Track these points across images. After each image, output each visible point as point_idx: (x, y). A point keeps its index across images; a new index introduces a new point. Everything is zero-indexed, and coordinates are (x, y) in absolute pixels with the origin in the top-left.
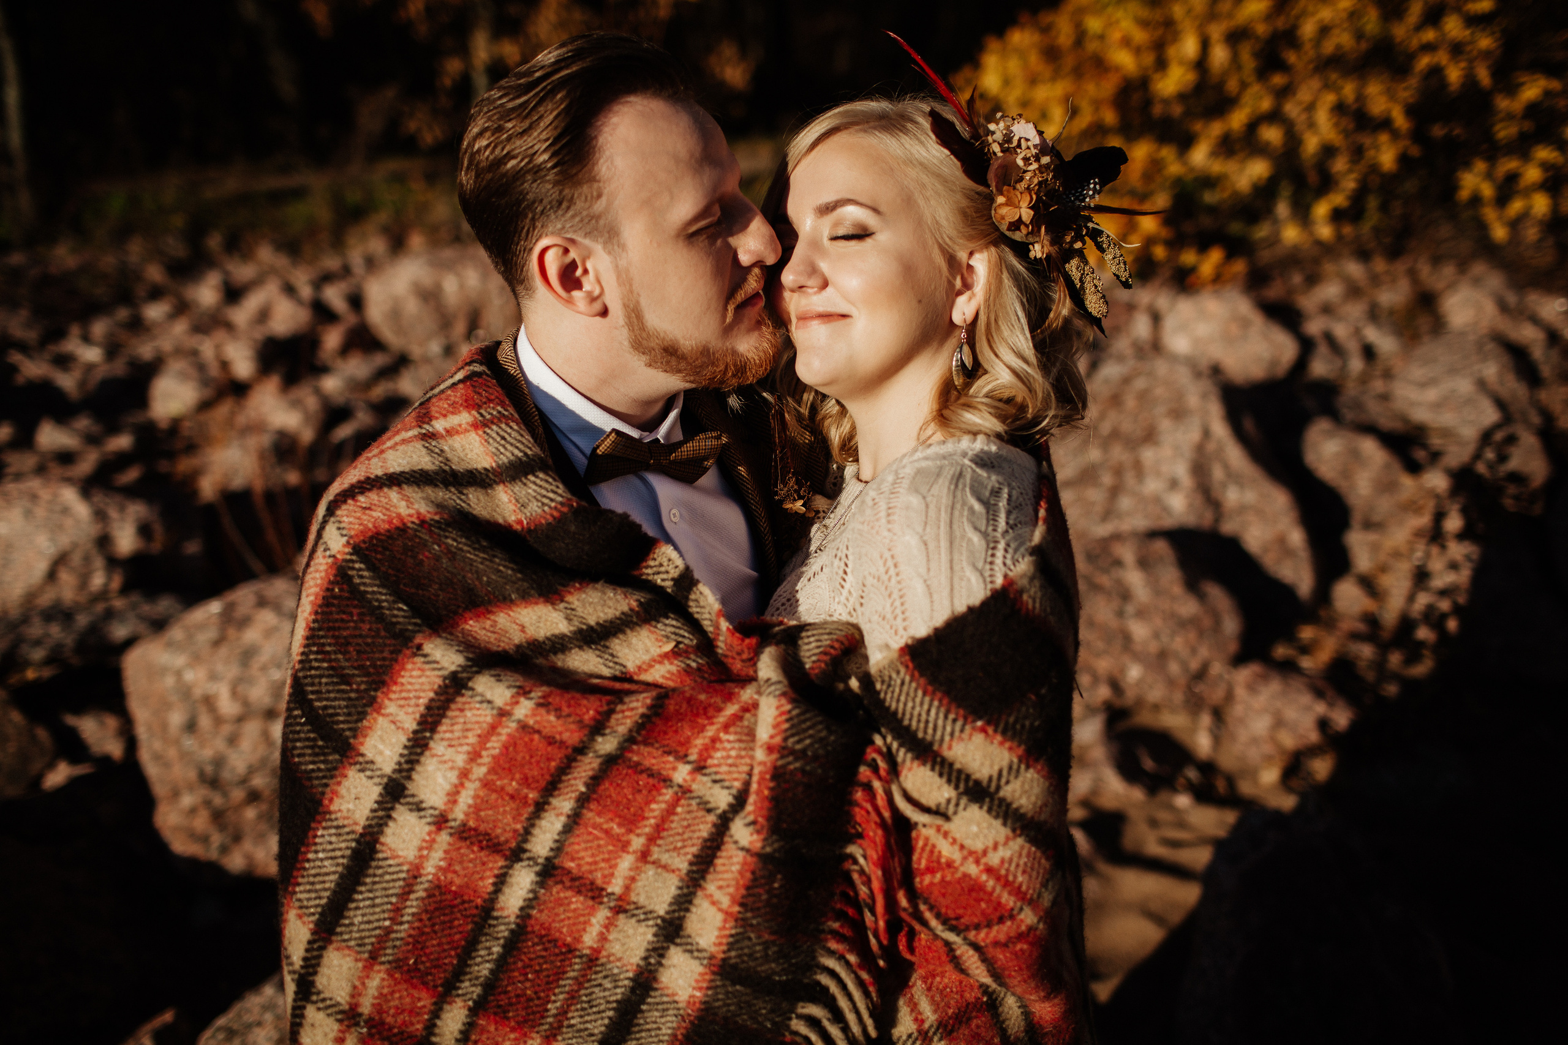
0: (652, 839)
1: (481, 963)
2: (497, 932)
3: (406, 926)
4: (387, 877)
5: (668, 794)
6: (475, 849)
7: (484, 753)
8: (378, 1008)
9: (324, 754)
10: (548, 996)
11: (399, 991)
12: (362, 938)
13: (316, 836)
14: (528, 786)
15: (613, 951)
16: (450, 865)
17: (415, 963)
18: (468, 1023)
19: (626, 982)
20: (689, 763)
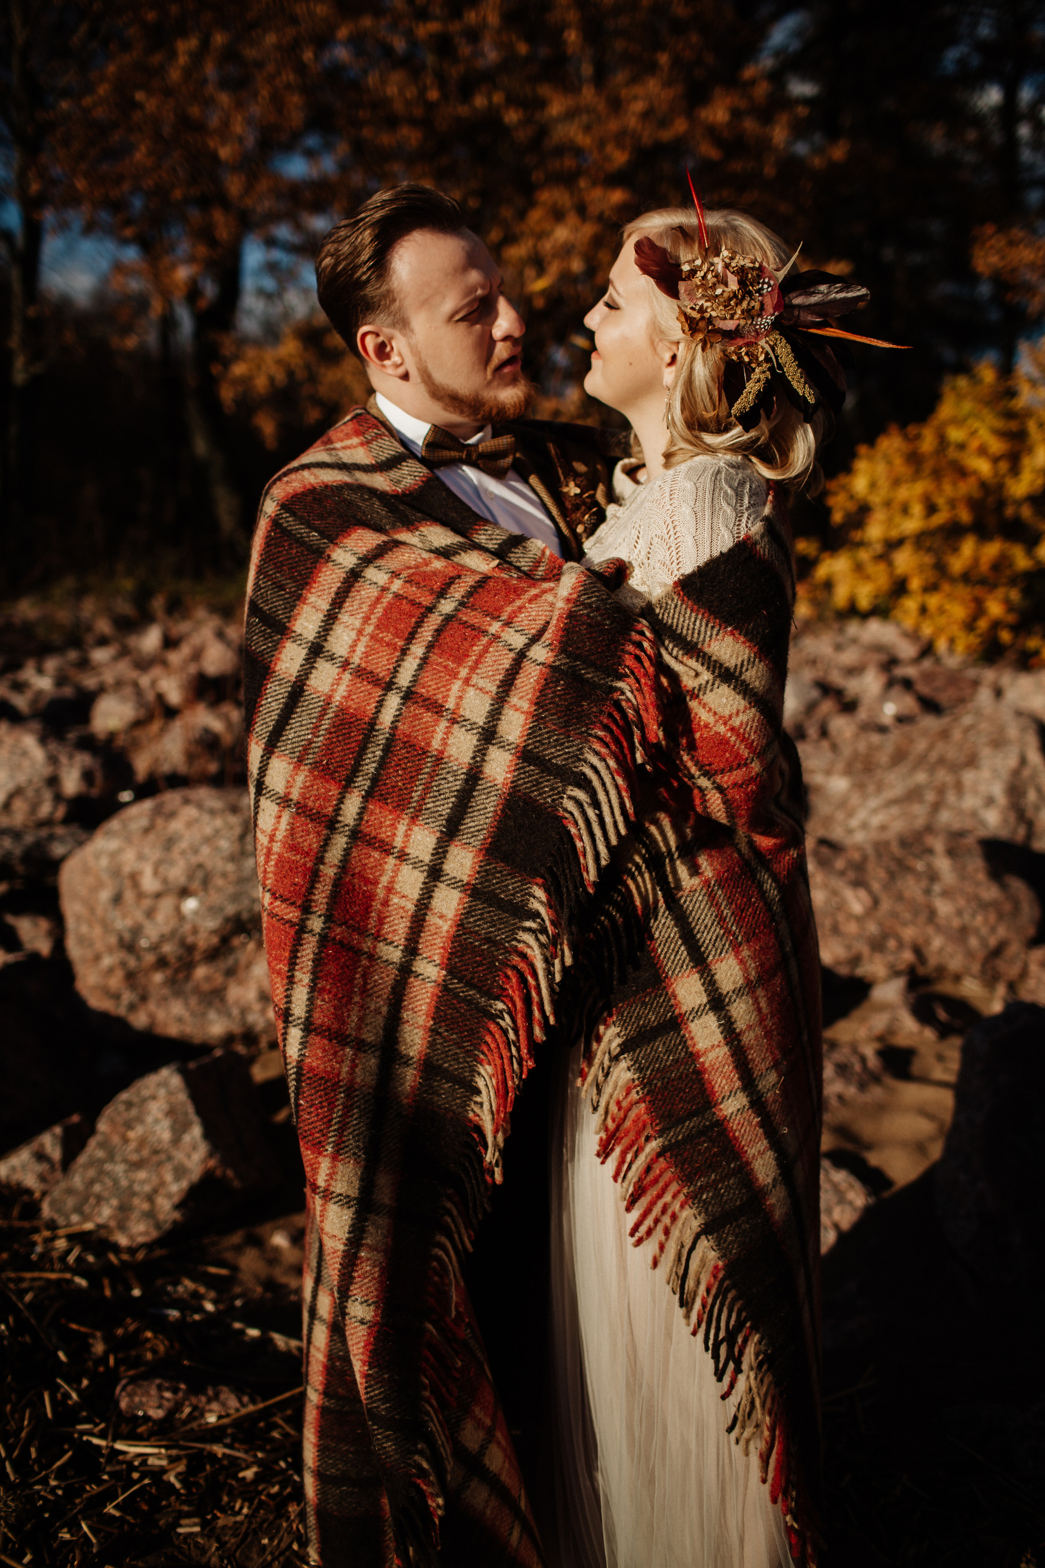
0: (473, 670)
1: (369, 763)
2: (378, 740)
3: (321, 738)
4: (309, 707)
5: (485, 640)
6: (365, 683)
7: (372, 617)
8: (303, 795)
9: (273, 637)
10: (412, 787)
11: (317, 784)
12: (293, 748)
13: (266, 689)
14: (398, 637)
15: (452, 752)
16: (350, 695)
17: (327, 763)
18: (362, 808)
19: (462, 776)
20: (500, 621)
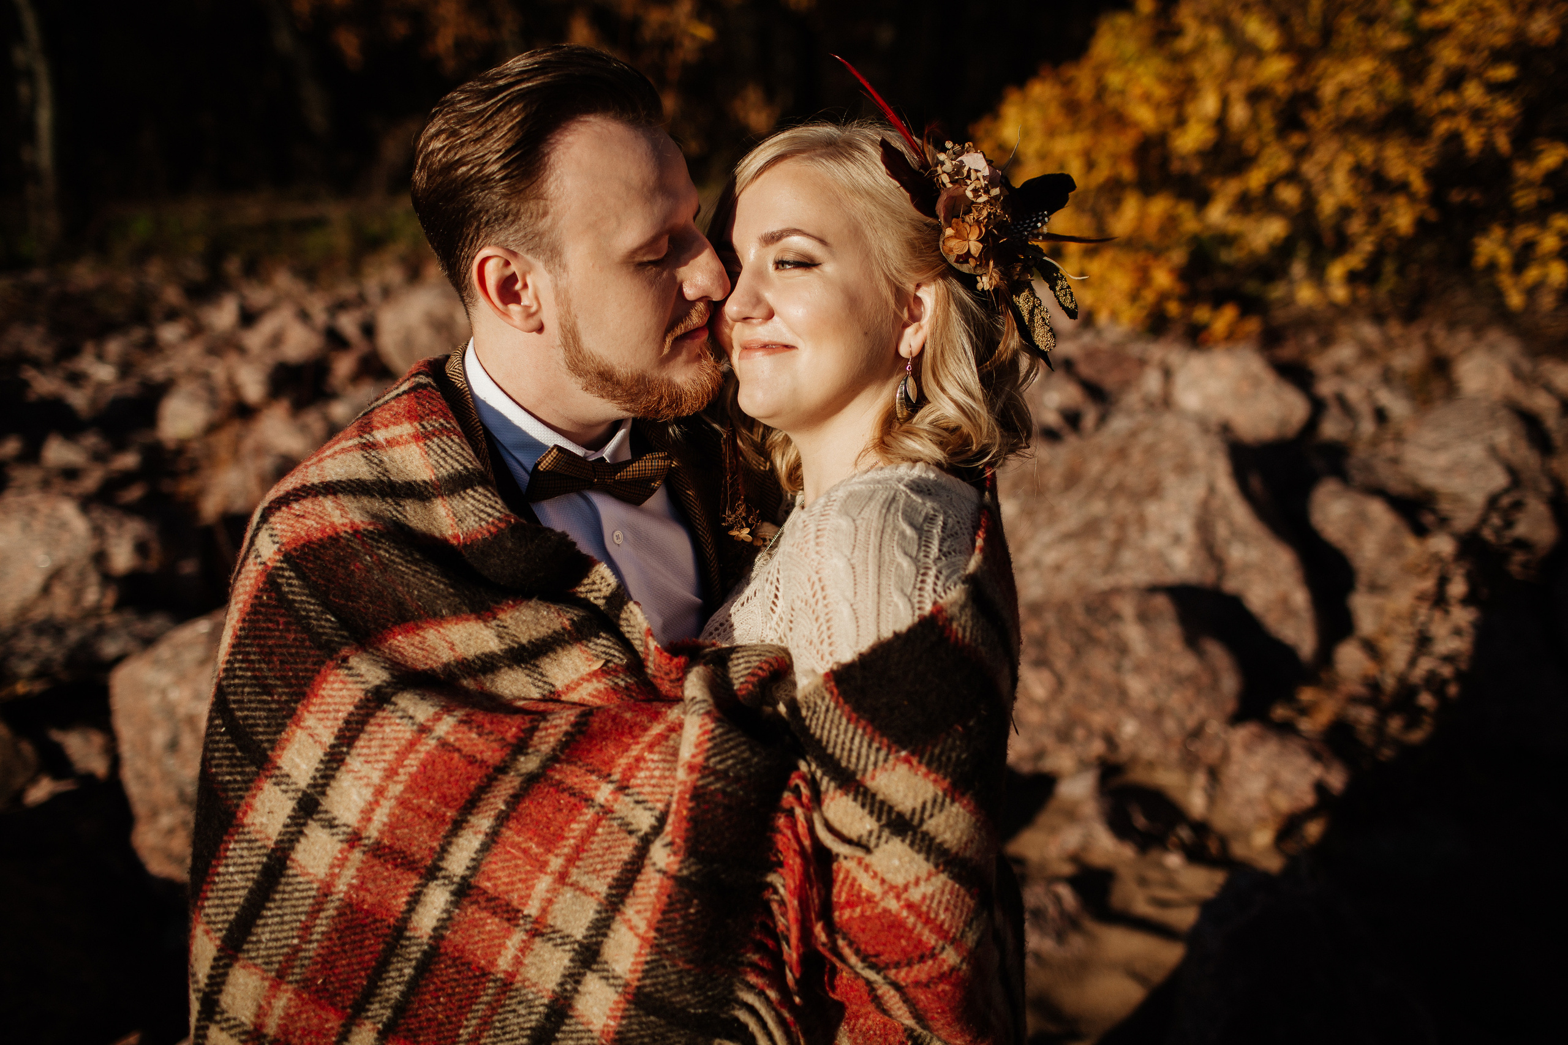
0: (571, 860)
1: (392, 985)
2: (409, 953)
3: (315, 945)
4: (297, 894)
5: (589, 814)
6: (390, 867)
7: (401, 771)
8: (284, 1029)
9: (242, 766)
10: (460, 1021)
11: (307, 1012)
12: (269, 956)
13: (227, 849)
14: (447, 805)
15: (529, 975)
16: (362, 883)
17: (323, 983)
19: (541, 1009)
20: (612, 782)
